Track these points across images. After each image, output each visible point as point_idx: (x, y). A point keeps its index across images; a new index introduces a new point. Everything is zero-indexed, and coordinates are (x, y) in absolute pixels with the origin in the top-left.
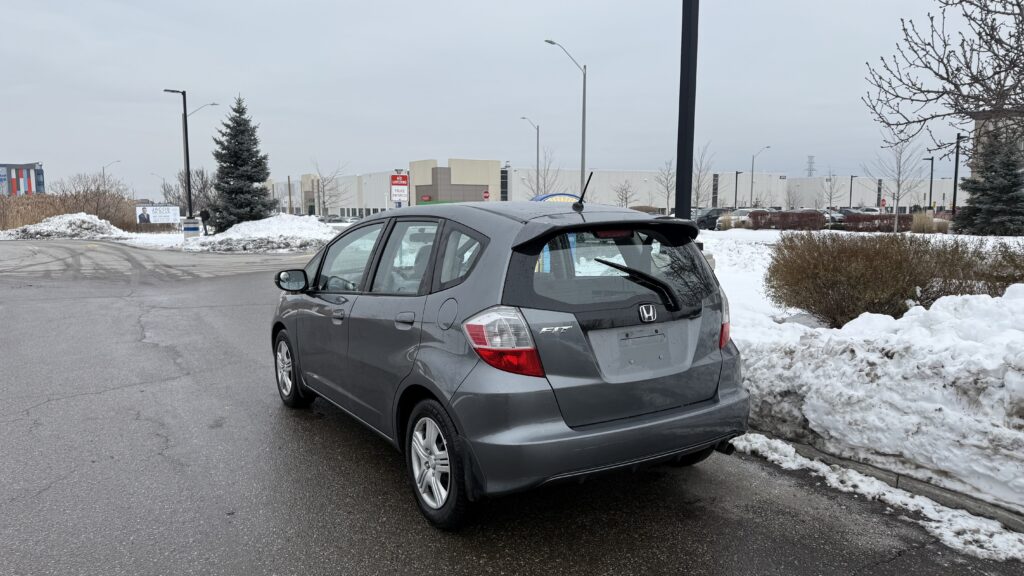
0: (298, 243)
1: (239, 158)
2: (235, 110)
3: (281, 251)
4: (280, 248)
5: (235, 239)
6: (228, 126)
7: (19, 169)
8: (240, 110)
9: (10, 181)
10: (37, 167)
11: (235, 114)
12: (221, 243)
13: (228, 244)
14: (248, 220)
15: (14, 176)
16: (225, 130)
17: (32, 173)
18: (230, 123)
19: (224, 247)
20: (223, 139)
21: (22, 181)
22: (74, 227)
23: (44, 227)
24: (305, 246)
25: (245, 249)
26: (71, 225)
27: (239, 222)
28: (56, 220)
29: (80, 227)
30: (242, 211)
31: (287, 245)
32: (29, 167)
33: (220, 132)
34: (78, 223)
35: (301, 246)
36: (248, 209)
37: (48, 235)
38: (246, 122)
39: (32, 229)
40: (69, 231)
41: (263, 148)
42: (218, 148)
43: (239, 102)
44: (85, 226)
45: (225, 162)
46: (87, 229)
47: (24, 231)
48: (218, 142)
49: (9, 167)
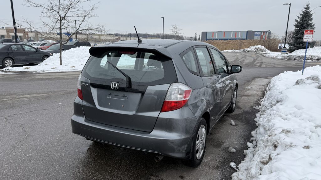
0: (316, 58)
1: (302, 26)
2: (305, 8)
3: (308, 61)
4: (308, 59)
5: (293, 55)
6: (301, 15)
7: (264, 32)
8: (307, 8)
9: (261, 36)
10: (269, 32)
11: (305, 10)
12: (288, 56)
13: (290, 57)
14: (301, 49)
15: (262, 34)
16: (300, 16)
17: (267, 33)
18: (302, 13)
19: (288, 58)
20: (299, 20)
21: (264, 36)
22: (256, 49)
23: (249, 49)
24: (319, 59)
25: (295, 59)
26: (255, 49)
27: (297, 49)
28: (252, 47)
29: (257, 49)
30: (299, 45)
31: (311, 59)
32: (266, 32)
33: (298, 17)
34: (257, 48)
35: (317, 59)
36: (302, 45)
37: (249, 52)
38: (309, 12)
39: (246, 49)
40: (254, 50)
41: (314, 22)
42: (296, 23)
43: (307, 5)
44: (259, 49)
45: (297, 28)
46: (259, 50)
47: (244, 50)
48: (296, 21)
49: (261, 32)
